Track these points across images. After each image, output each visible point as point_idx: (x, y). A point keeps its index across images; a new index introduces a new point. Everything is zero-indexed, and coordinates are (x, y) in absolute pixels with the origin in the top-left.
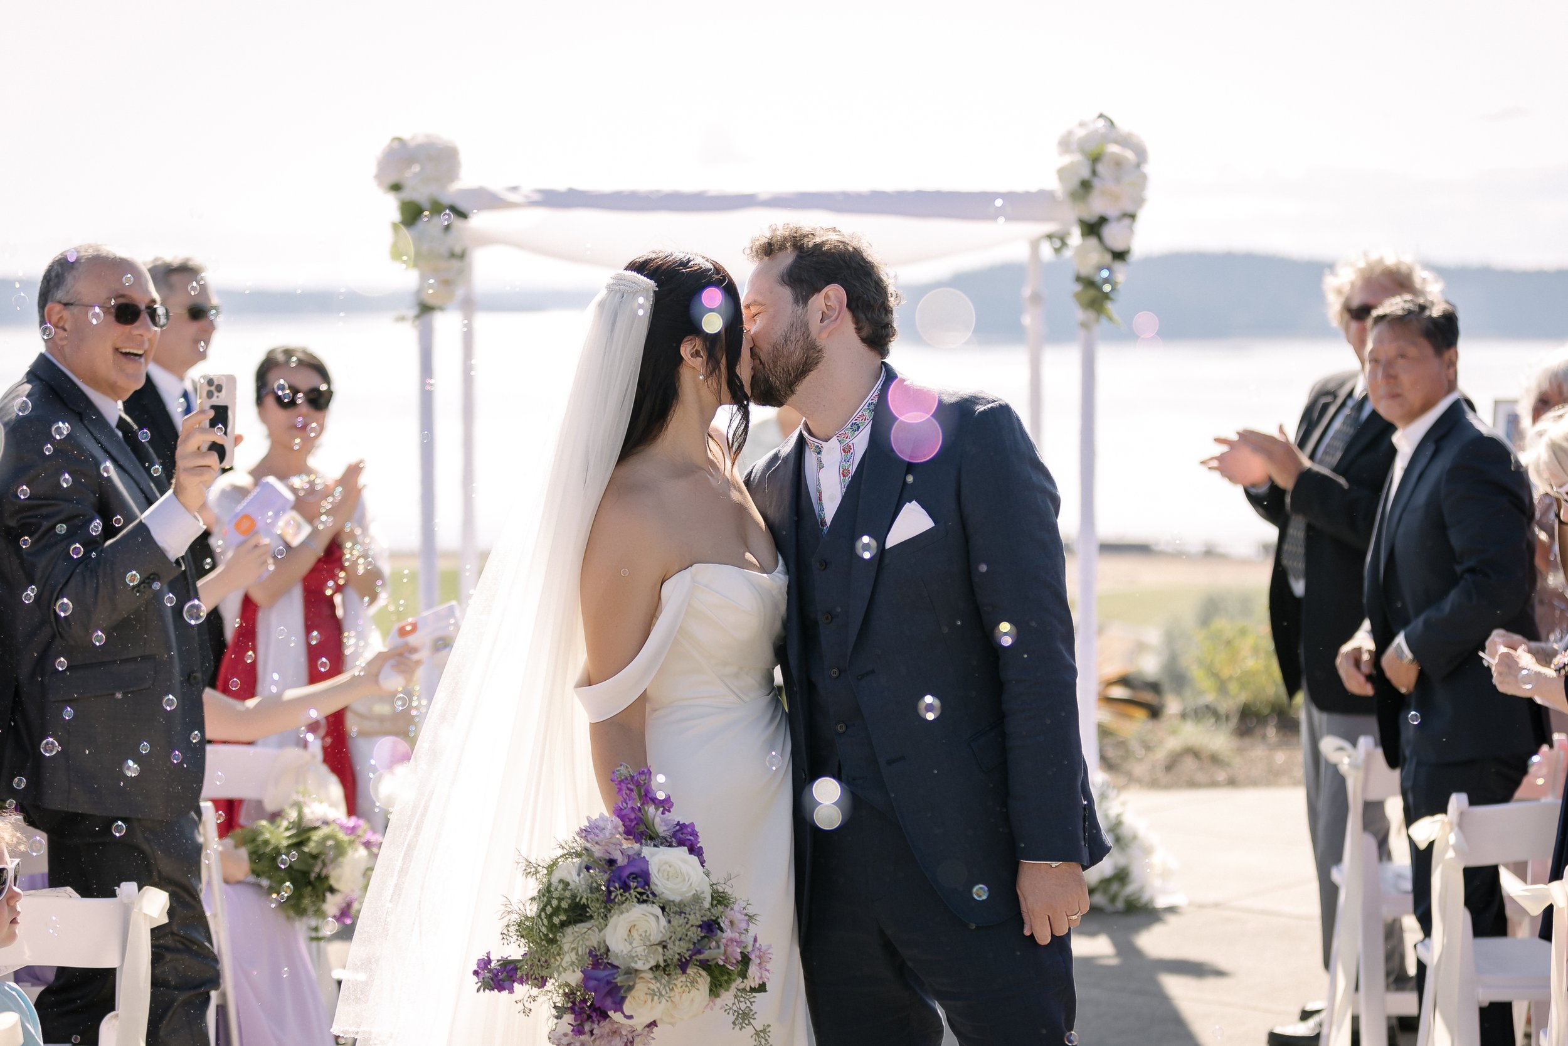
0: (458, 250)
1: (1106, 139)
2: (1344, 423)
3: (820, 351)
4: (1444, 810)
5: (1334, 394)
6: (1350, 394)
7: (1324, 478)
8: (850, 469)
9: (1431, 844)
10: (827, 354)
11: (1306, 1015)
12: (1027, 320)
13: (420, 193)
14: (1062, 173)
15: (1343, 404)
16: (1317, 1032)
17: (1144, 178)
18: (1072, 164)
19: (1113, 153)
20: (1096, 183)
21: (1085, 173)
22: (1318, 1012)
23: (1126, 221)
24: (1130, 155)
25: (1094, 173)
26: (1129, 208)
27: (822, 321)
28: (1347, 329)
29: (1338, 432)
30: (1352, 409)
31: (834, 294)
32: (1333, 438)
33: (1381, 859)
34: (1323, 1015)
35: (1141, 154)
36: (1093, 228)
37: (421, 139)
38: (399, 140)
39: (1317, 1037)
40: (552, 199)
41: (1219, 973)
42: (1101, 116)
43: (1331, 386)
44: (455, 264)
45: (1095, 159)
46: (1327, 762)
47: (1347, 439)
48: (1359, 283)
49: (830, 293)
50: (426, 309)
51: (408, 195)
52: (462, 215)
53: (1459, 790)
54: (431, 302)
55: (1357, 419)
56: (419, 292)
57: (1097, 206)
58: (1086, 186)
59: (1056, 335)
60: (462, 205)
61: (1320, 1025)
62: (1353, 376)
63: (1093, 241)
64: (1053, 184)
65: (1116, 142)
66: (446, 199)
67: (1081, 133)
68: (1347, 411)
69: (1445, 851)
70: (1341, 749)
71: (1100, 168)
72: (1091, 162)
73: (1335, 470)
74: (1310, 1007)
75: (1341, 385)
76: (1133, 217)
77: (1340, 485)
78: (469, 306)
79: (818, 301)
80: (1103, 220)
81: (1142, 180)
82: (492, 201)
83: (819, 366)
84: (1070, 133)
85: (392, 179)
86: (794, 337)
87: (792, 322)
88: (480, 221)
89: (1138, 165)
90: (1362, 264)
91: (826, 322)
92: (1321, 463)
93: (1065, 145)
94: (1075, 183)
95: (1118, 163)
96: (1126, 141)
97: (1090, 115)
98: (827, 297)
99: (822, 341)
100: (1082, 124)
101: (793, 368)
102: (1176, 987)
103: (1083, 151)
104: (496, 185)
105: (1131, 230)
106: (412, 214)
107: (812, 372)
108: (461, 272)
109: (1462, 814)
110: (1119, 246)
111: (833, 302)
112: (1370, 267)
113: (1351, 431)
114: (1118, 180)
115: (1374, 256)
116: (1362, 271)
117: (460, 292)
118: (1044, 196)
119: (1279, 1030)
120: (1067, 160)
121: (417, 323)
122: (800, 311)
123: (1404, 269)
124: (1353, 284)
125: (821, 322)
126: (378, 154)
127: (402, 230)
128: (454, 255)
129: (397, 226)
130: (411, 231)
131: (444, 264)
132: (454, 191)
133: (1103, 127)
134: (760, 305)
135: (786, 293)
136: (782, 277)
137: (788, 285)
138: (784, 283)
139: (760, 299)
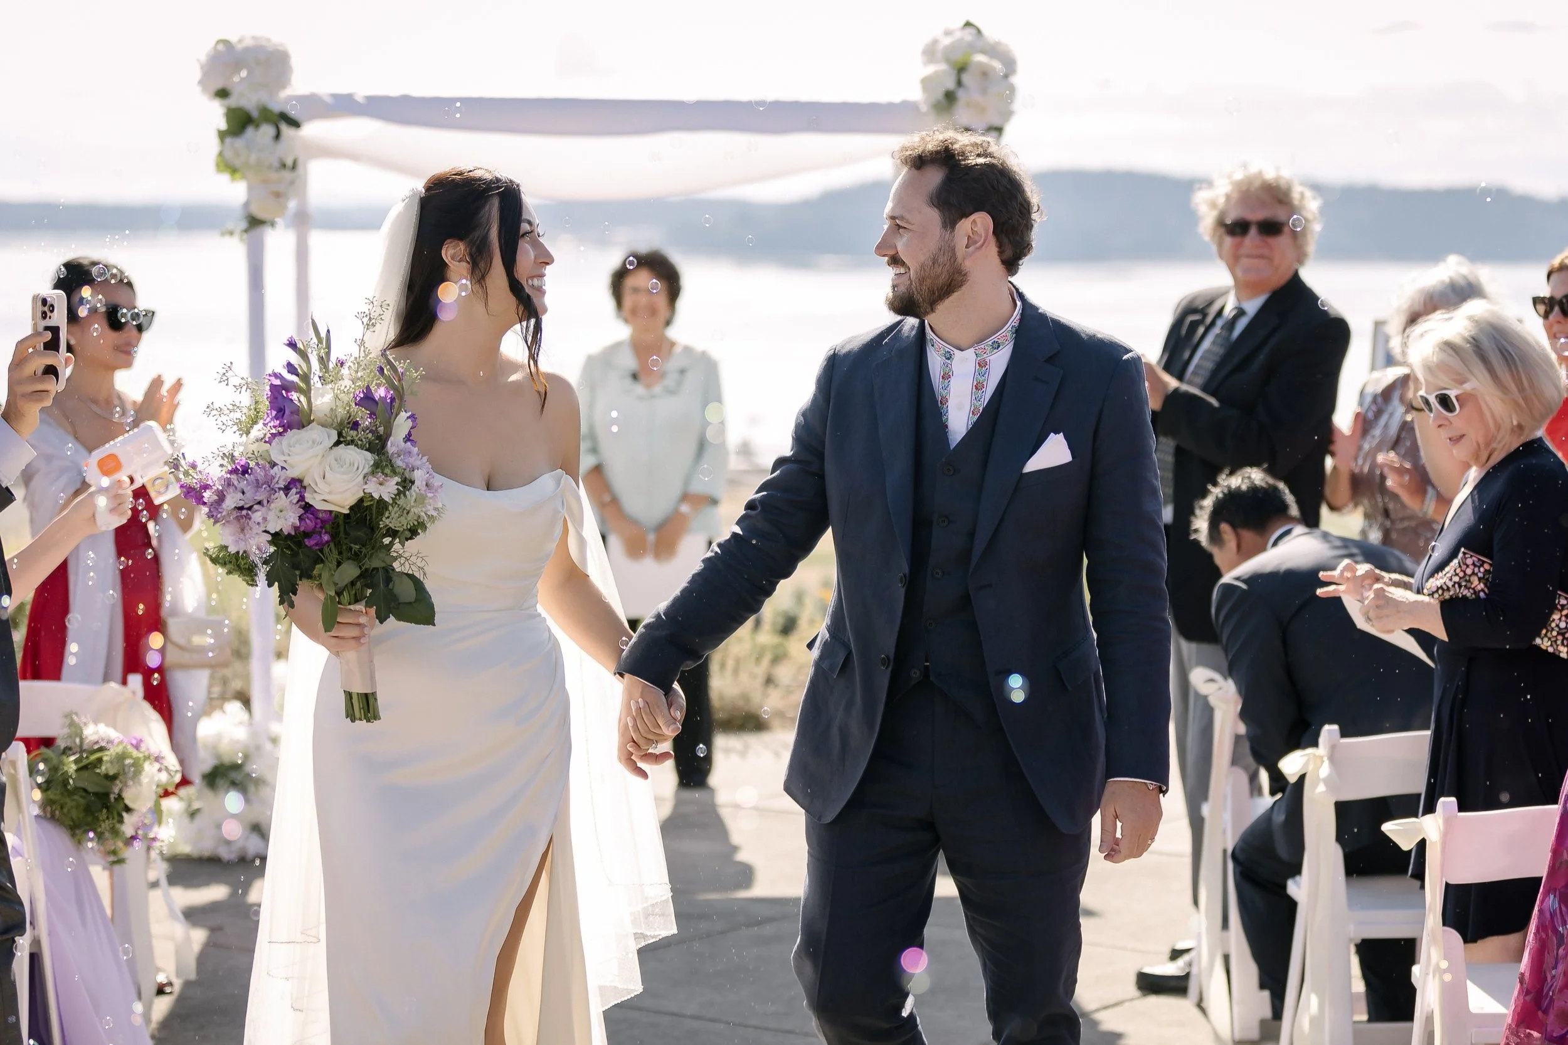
0: (288, 160)
1: (972, 48)
2: (1214, 343)
3: (965, 274)
4: (1315, 744)
5: (1203, 312)
6: (1220, 313)
7: (1194, 397)
9: (1302, 777)
10: (971, 278)
11: (1176, 954)
13: (249, 101)
14: (926, 82)
15: (1213, 323)
16: (1187, 971)
17: (1012, 89)
18: (936, 73)
19: (980, 64)
20: (961, 94)
21: (950, 84)
22: (1187, 951)
23: (994, 134)
24: (997, 65)
25: (959, 83)
26: (996, 122)
27: (968, 246)
28: (1220, 245)
29: (1208, 351)
30: (1222, 328)
31: (980, 223)
32: (1202, 358)
33: (1252, 794)
34: (1192, 954)
35: (1010, 65)
37: (248, 42)
38: (226, 42)
39: (1187, 976)
42: (968, 24)
43: (1200, 304)
44: (287, 175)
45: (961, 69)
46: (1197, 694)
47: (1217, 359)
48: (1235, 195)
49: (978, 221)
50: (255, 223)
51: (233, 102)
52: (295, 124)
53: (1331, 722)
54: (260, 215)
55: (1228, 339)
56: (247, 205)
57: (963, 118)
58: (950, 97)
60: (292, 112)
61: (1190, 964)
62: (1224, 293)
64: (916, 94)
65: (984, 52)
66: (276, 108)
67: (947, 41)
68: (1217, 330)
69: (1315, 786)
70: (1212, 680)
71: (966, 78)
72: (956, 72)
73: (1204, 389)
74: (1180, 946)
75: (1210, 303)
76: (999, 129)
77: (1210, 405)
78: (303, 221)
79: (965, 226)
81: (1010, 92)
82: (321, 108)
83: (963, 288)
84: (935, 42)
85: (219, 85)
86: (942, 260)
87: (940, 247)
88: (312, 130)
89: (1006, 76)
90: (1239, 176)
91: (971, 249)
92: (1190, 383)
93: (930, 53)
94: (939, 94)
95: (985, 74)
96: (994, 51)
97: (956, 24)
99: (968, 265)
100: (948, 33)
101: (938, 289)
103: (948, 60)
106: (240, 122)
107: (956, 294)
108: (292, 183)
109: (1333, 748)
111: (979, 229)
112: (1249, 181)
113: (1221, 351)
114: (984, 91)
115: (1253, 169)
116: (1237, 185)
117: (292, 204)
118: (907, 108)
119: (1148, 970)
120: (931, 69)
121: (245, 236)
122: (947, 236)
123: (1282, 183)
124: (1228, 197)
125: (966, 248)
126: (203, 58)
127: (228, 140)
128: (284, 166)
129: (222, 135)
130: (239, 142)
131: (274, 176)
132: (285, 97)
133: (968, 35)
134: (908, 222)
135: (933, 216)
136: (931, 198)
137: (936, 207)
138: (933, 205)
139: (908, 216)
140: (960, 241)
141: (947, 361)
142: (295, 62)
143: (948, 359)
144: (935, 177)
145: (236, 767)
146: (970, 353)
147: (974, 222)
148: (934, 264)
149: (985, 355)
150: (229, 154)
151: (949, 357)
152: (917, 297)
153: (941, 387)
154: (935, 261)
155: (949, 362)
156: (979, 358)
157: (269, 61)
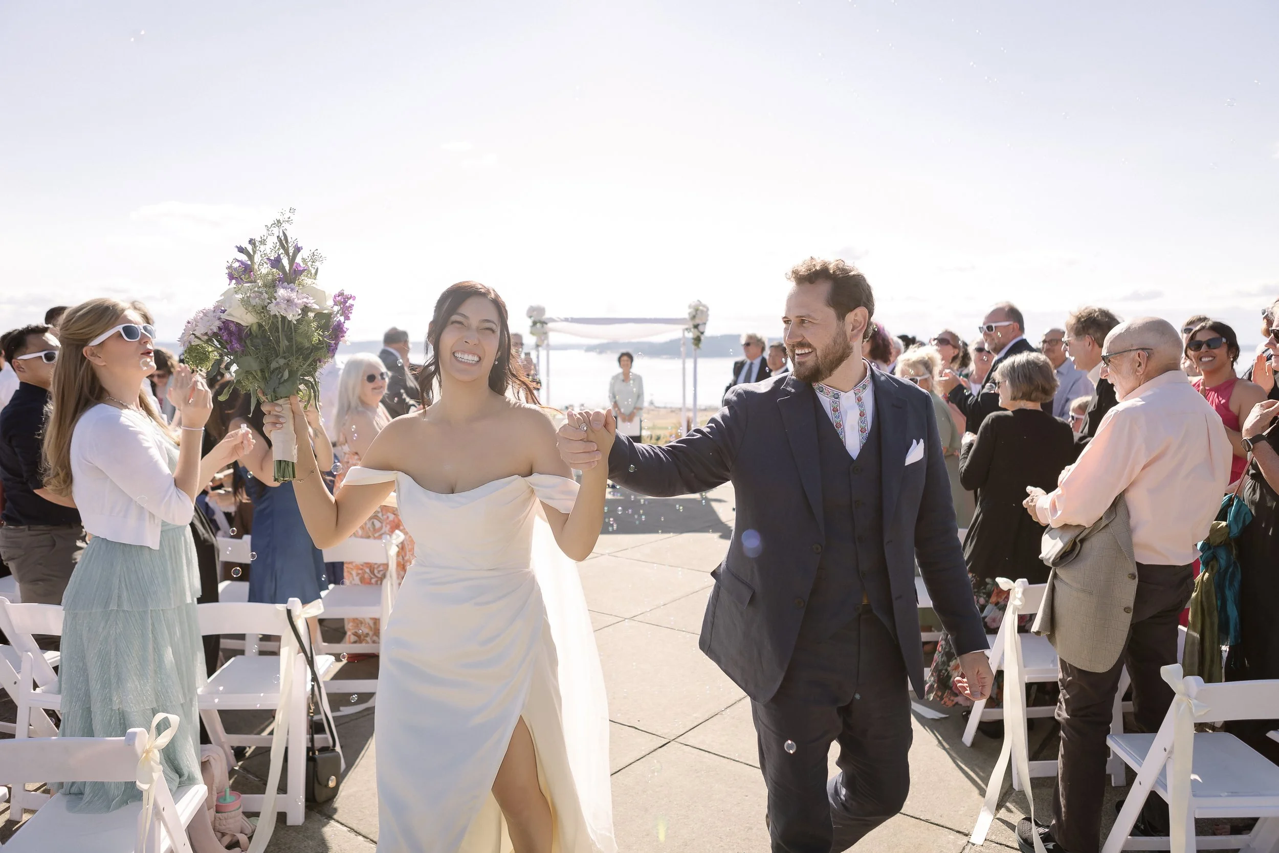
0: (545, 331)
1: (699, 306)
3: (852, 348)
8: (866, 428)
10: (854, 351)
12: (682, 349)
13: (536, 319)
14: (689, 314)
19: (701, 309)
20: (697, 316)
21: (694, 313)
24: (705, 309)
25: (696, 313)
26: (705, 322)
27: (852, 330)
35: (708, 309)
36: (696, 327)
37: (537, 306)
40: (566, 320)
42: (698, 300)
44: (544, 336)
49: (859, 314)
50: (538, 346)
52: (546, 324)
56: (536, 342)
57: (697, 321)
58: (694, 317)
59: (688, 355)
60: (546, 321)
63: (696, 330)
64: (687, 316)
65: (702, 306)
66: (542, 320)
67: (693, 304)
71: (698, 312)
72: (696, 311)
76: (705, 324)
79: (849, 321)
80: (698, 325)
81: (707, 316)
82: (552, 320)
84: (691, 305)
85: (529, 315)
86: (838, 341)
87: (837, 333)
88: (550, 325)
89: (707, 312)
91: (855, 331)
93: (690, 307)
94: (691, 316)
95: (702, 311)
96: (704, 306)
97: (696, 300)
98: (856, 315)
99: (852, 342)
100: (693, 302)
101: (836, 360)
103: (694, 309)
104: (554, 317)
105: (705, 327)
106: (534, 323)
108: (545, 338)
110: (702, 330)
111: (860, 318)
114: (702, 315)
117: (546, 342)
118: (684, 319)
120: (690, 310)
122: (841, 325)
129: (531, 326)
130: (535, 328)
132: (545, 318)
133: (698, 303)
134: (814, 319)
135: (831, 313)
136: (828, 301)
137: (831, 306)
138: (830, 305)
139: (813, 314)
140: (849, 328)
141: (836, 400)
142: (548, 310)
143: (837, 398)
144: (824, 288)
146: (851, 393)
147: (856, 314)
148: (835, 344)
149: (860, 394)
150: (532, 330)
151: (837, 397)
152: (821, 367)
153: (834, 417)
154: (835, 342)
155: (837, 400)
156: (857, 396)
157: (541, 310)
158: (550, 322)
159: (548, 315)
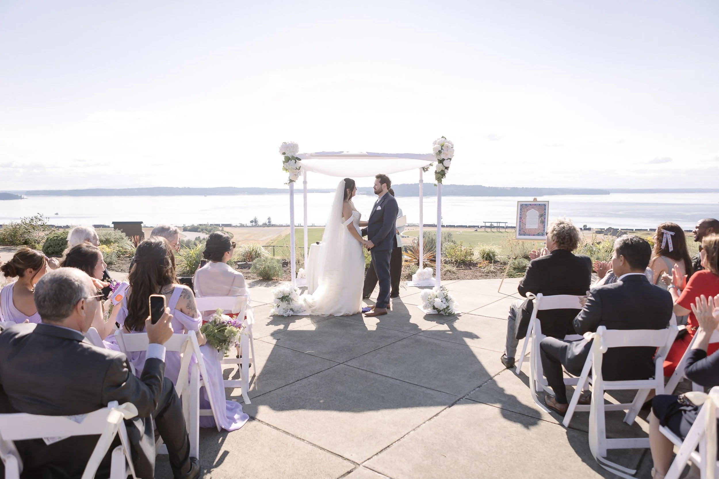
1: (444, 142)
13: (289, 154)
14: (434, 149)
18: (437, 147)
19: (446, 145)
20: (442, 151)
21: (440, 149)
24: (450, 146)
25: (442, 149)
26: (450, 157)
35: (453, 146)
36: (441, 161)
37: (290, 143)
38: (285, 143)
41: (477, 337)
42: (443, 137)
44: (298, 171)
45: (442, 146)
51: (286, 155)
52: (300, 160)
54: (292, 180)
57: (442, 156)
58: (440, 152)
60: (299, 157)
63: (441, 164)
64: (432, 152)
65: (447, 142)
66: (295, 156)
67: (438, 141)
76: (450, 159)
80: (444, 160)
81: (452, 151)
82: (305, 156)
84: (436, 141)
85: (283, 152)
88: (303, 162)
89: (452, 148)
93: (435, 143)
94: (437, 151)
95: (447, 147)
96: (449, 142)
97: (440, 137)
100: (438, 139)
102: (468, 341)
103: (439, 144)
105: (450, 162)
106: (287, 160)
110: (447, 166)
114: (447, 151)
118: (430, 154)
120: (435, 147)
121: (289, 184)
126: (280, 146)
127: (285, 163)
128: (297, 169)
129: (284, 162)
130: (287, 164)
131: (295, 171)
132: (297, 155)
133: (443, 139)
142: (299, 146)
145: (288, 296)
150: (285, 166)
157: (294, 147)
158: (303, 159)
159: (300, 152)
